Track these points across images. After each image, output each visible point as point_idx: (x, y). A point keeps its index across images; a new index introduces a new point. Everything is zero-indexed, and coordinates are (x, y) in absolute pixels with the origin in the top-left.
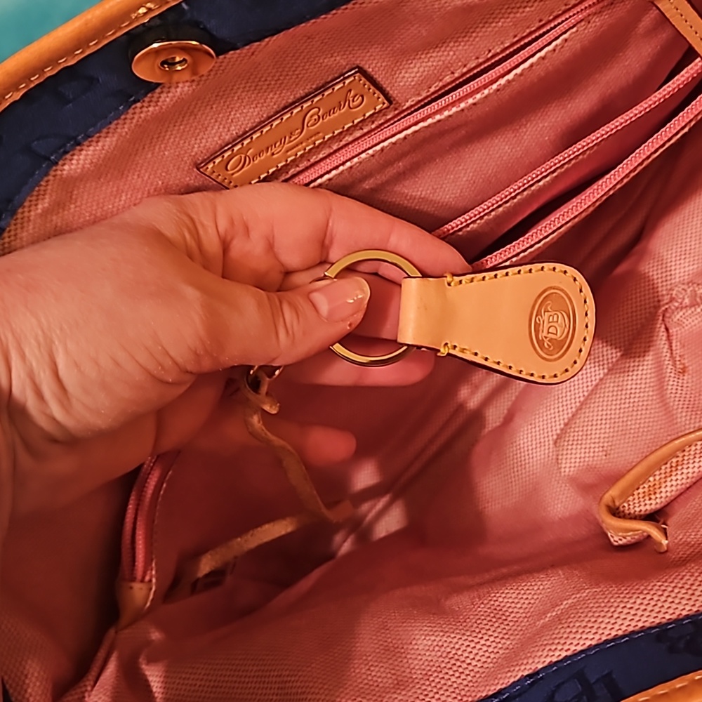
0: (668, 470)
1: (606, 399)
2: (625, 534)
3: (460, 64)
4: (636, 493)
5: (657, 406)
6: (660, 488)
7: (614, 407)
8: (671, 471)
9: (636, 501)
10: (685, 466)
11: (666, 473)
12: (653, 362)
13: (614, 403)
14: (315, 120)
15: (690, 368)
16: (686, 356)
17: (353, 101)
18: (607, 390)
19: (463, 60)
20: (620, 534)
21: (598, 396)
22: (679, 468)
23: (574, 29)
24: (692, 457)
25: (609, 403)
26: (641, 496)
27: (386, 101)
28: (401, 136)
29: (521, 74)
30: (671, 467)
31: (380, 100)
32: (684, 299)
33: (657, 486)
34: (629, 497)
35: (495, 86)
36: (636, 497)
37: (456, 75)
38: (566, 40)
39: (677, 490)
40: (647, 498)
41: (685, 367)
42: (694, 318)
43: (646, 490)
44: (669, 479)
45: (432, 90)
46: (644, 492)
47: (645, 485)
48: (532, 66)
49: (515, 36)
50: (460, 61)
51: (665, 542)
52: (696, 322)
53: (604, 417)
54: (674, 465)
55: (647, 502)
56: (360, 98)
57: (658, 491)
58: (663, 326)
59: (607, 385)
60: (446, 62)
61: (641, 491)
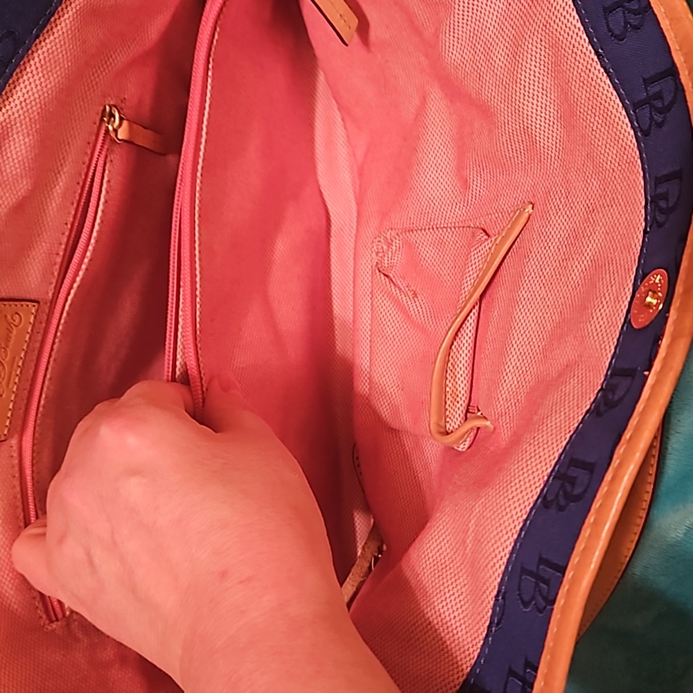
0: (452, 374)
1: (381, 352)
2: (464, 439)
3: (56, 246)
4: (447, 407)
5: (414, 331)
6: (457, 390)
7: (390, 354)
8: (454, 373)
9: (452, 411)
10: (458, 363)
11: (452, 377)
12: (393, 304)
13: (388, 350)
14: (4, 352)
15: (418, 289)
16: (410, 284)
17: (14, 321)
18: (378, 345)
19: (55, 242)
20: (461, 442)
21: (375, 353)
22: (456, 366)
23: (107, 172)
24: (457, 353)
25: (385, 353)
26: (451, 405)
27: (34, 304)
28: (65, 314)
29: (102, 222)
30: (451, 371)
31: (30, 306)
32: (382, 248)
33: (455, 390)
34: (445, 413)
35: (93, 241)
36: (449, 409)
37: (61, 253)
38: (109, 181)
39: (468, 382)
40: (456, 403)
41: (414, 292)
42: (397, 255)
43: (451, 399)
44: (457, 380)
45: (56, 274)
46: (451, 401)
47: (447, 397)
48: (103, 211)
49: (73, 204)
50: (54, 244)
51: (488, 423)
52: (400, 256)
53: (388, 365)
54: (451, 368)
55: (458, 405)
56: (17, 315)
57: (458, 392)
58: (382, 275)
59: (376, 342)
60: (46, 251)
61: (448, 402)
